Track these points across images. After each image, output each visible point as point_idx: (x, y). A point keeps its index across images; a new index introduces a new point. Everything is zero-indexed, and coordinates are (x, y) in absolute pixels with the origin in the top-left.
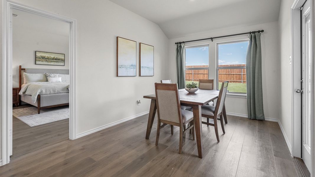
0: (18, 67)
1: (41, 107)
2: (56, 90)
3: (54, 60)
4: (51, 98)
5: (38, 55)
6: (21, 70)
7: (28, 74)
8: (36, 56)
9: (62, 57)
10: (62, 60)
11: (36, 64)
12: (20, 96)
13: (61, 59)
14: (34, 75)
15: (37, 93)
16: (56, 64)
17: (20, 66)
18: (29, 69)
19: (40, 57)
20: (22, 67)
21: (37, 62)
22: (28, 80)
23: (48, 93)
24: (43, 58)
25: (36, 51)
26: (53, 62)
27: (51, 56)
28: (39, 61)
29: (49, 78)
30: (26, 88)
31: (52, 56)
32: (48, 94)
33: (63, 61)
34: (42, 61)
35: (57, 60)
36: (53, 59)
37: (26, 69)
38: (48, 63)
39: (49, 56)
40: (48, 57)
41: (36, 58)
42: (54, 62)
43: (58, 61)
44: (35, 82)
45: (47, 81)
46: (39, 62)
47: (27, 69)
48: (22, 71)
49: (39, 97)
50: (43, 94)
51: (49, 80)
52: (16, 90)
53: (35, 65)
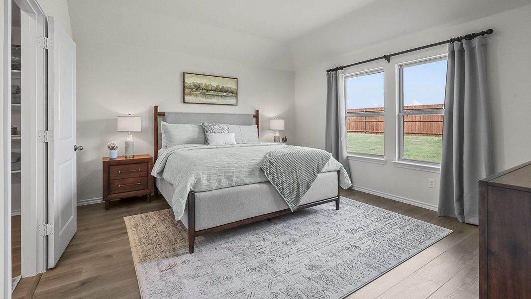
0: (152, 110)
1: (197, 229)
2: (235, 177)
3: (218, 93)
4: (222, 201)
5: (190, 80)
6: (158, 115)
7: (169, 126)
8: (186, 85)
9: (231, 85)
10: (232, 92)
11: (184, 102)
12: (155, 179)
13: (230, 90)
14: (180, 126)
15: (186, 186)
16: (221, 101)
17: (156, 107)
18: (171, 113)
19: (192, 85)
20: (160, 110)
21: (187, 98)
22: (170, 140)
23: (215, 184)
24: (198, 87)
25: (184, 73)
26: (215, 97)
27: (212, 84)
28: (190, 94)
29: (211, 136)
30: (164, 161)
31: (215, 83)
32: (214, 188)
33: (235, 93)
34: (196, 96)
35: (223, 92)
36: (215, 90)
37: (166, 114)
38: (207, 100)
39: (208, 84)
40: (207, 86)
41: (185, 90)
42: (218, 98)
43: (225, 94)
44: (182, 146)
45: (206, 141)
46: (191, 98)
47: (168, 113)
48: (160, 119)
49: (190, 198)
50: (201, 190)
51: (210, 141)
52: (148, 163)
53: (182, 104)
